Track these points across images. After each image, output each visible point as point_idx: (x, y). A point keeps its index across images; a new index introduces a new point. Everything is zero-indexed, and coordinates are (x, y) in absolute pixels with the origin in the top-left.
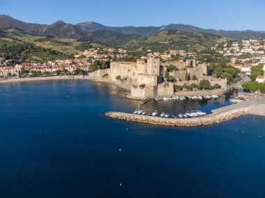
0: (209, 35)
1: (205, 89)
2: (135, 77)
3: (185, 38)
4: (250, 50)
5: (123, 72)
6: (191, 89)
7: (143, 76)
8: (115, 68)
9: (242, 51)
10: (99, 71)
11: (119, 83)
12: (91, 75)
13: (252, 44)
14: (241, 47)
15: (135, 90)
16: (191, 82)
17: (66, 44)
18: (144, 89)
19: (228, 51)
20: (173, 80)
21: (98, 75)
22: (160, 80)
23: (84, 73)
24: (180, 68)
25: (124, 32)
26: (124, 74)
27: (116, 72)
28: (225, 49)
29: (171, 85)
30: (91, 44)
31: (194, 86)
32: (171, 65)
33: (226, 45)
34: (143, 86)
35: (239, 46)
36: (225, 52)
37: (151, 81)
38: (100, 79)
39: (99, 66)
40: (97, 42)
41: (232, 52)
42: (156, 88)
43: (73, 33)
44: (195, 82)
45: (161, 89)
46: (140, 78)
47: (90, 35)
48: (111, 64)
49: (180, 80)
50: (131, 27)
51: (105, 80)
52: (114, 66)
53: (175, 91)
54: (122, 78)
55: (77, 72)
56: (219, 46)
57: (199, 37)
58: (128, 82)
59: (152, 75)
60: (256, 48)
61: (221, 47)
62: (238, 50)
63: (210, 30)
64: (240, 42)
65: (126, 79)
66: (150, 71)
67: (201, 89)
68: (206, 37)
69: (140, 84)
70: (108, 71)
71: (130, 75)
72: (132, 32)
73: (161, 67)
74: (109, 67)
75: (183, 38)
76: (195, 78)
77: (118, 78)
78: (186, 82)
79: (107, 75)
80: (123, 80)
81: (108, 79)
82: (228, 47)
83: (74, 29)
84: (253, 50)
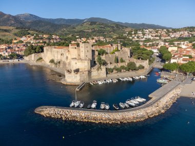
0: (119, 26)
1: (132, 70)
2: (68, 61)
3: (103, 28)
4: (150, 37)
5: (56, 55)
6: (120, 71)
7: (76, 61)
8: (49, 53)
9: (145, 37)
10: (33, 55)
12: (26, 58)
13: (151, 32)
14: (144, 34)
15: (70, 75)
16: (120, 65)
17: (6, 31)
18: (79, 74)
19: (136, 37)
20: (105, 64)
21: (33, 59)
22: (93, 64)
23: (20, 57)
24: (108, 51)
25: (56, 23)
26: (57, 57)
27: (50, 55)
28: (133, 36)
29: (103, 68)
30: (29, 31)
31: (123, 67)
32: (101, 49)
33: (133, 33)
34: (77, 71)
35: (142, 33)
36: (134, 38)
37: (84, 65)
38: (35, 63)
39: (32, 51)
40: (34, 30)
41: (138, 37)
42: (90, 72)
43: (13, 22)
44: (124, 64)
45: (95, 73)
46: (73, 62)
47: (28, 25)
48: (45, 49)
49: (111, 63)
50: (61, 19)
51: (39, 63)
52: (47, 50)
53: (107, 73)
54: (55, 61)
55: (12, 57)
56: (129, 34)
57: (113, 27)
58: (61, 66)
59: (86, 60)
60: (154, 35)
61: (130, 34)
62: (142, 37)
63: (119, 22)
64: (143, 31)
65: (59, 62)
66: (83, 55)
67: (129, 70)
68: (117, 27)
69: (75, 68)
70: (42, 55)
71: (64, 59)
72: (63, 23)
73: (93, 51)
74: (42, 51)
75: (101, 27)
76: (122, 61)
77: (52, 61)
78: (116, 64)
79: (41, 58)
80: (56, 64)
81: (43, 62)
82: (135, 34)
83: (13, 19)
84: (152, 36)
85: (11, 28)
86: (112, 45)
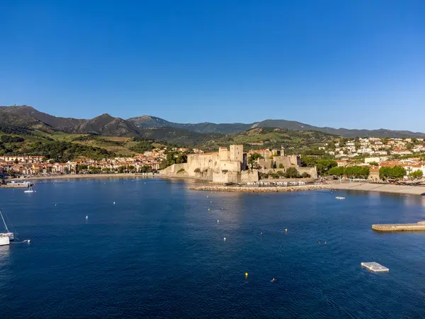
0: (321, 134)
1: (293, 177)
2: (217, 167)
3: (287, 138)
4: (369, 151)
5: (202, 163)
6: (277, 177)
7: (224, 163)
8: (194, 161)
9: (359, 151)
10: (173, 166)
11: (199, 176)
12: (163, 172)
13: (373, 143)
14: (358, 147)
15: (217, 175)
16: (276, 170)
17: (118, 144)
18: (227, 173)
19: (342, 152)
20: (259, 168)
21: (173, 171)
22: (244, 167)
23: (155, 171)
24: (265, 156)
26: (204, 166)
27: (196, 163)
28: (337, 150)
29: (255, 172)
31: (280, 173)
32: (256, 153)
33: (338, 144)
34: (225, 171)
35: (356, 146)
36: (338, 153)
37: (234, 167)
38: (175, 175)
39: (173, 161)
41: (346, 152)
42: (239, 174)
44: (282, 170)
45: (245, 175)
48: (189, 157)
49: (265, 168)
51: (181, 175)
52: (192, 158)
53: (260, 178)
54: (202, 170)
55: (146, 169)
56: (329, 146)
57: (308, 137)
59: (235, 161)
60: (377, 147)
61: (332, 147)
62: (354, 151)
63: (326, 128)
64: (357, 140)
65: (206, 171)
66: (232, 157)
67: (288, 177)
68: (317, 137)
69: (224, 169)
70: (184, 166)
71: (212, 166)
73: (245, 155)
74: (185, 161)
76: (281, 166)
77: (197, 171)
78: (272, 170)
79: (182, 170)
80: (202, 173)
81: (185, 174)
82: (340, 146)
83: (125, 126)
84: (373, 149)
85: (125, 139)
86: (270, 150)
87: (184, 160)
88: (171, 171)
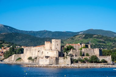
1: (95, 62)
5: (34, 53)
7: (48, 51)
8: (28, 52)
10: (13, 56)
22: (61, 54)
24: (77, 48)
31: (86, 60)
38: (15, 62)
44: (88, 57)
49: (76, 56)
51: (18, 62)
52: (27, 50)
53: (72, 63)
54: (33, 58)
59: (55, 50)
65: (36, 58)
67: (92, 62)
71: (40, 55)
74: (22, 53)
76: (87, 55)
77: (30, 58)
78: (81, 57)
79: (20, 59)
80: (33, 60)
81: (22, 61)
86: (81, 44)
87: (22, 51)
88: (12, 59)
